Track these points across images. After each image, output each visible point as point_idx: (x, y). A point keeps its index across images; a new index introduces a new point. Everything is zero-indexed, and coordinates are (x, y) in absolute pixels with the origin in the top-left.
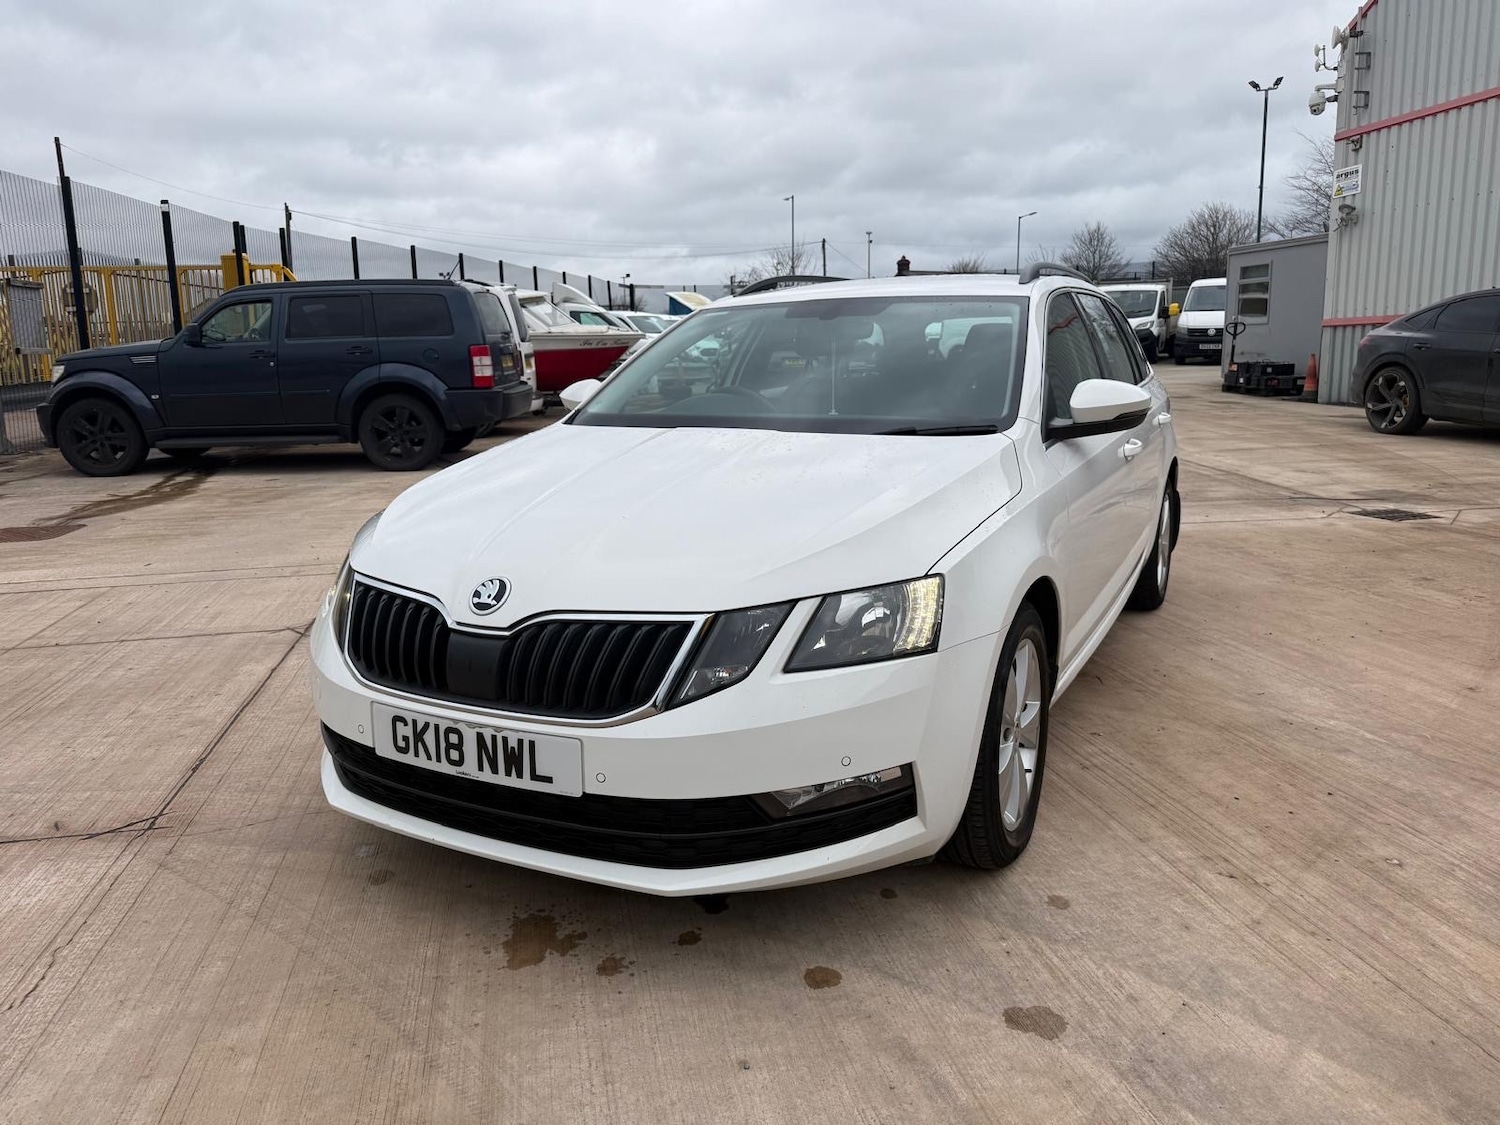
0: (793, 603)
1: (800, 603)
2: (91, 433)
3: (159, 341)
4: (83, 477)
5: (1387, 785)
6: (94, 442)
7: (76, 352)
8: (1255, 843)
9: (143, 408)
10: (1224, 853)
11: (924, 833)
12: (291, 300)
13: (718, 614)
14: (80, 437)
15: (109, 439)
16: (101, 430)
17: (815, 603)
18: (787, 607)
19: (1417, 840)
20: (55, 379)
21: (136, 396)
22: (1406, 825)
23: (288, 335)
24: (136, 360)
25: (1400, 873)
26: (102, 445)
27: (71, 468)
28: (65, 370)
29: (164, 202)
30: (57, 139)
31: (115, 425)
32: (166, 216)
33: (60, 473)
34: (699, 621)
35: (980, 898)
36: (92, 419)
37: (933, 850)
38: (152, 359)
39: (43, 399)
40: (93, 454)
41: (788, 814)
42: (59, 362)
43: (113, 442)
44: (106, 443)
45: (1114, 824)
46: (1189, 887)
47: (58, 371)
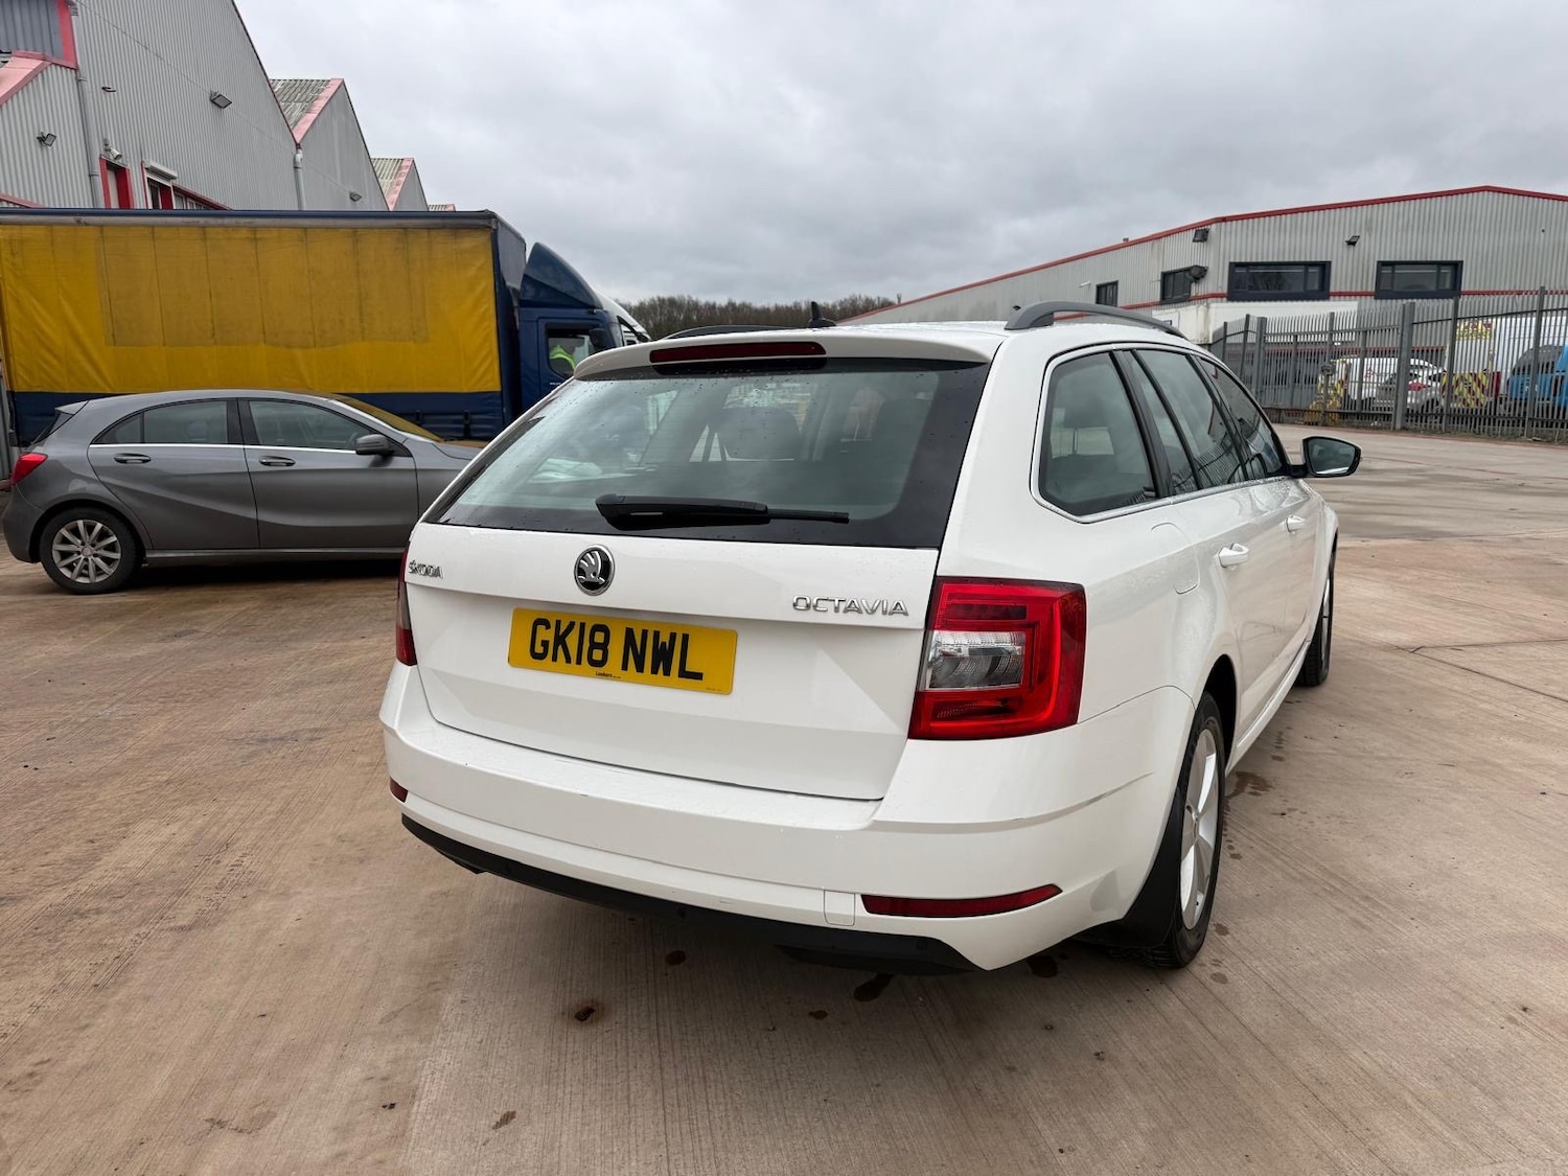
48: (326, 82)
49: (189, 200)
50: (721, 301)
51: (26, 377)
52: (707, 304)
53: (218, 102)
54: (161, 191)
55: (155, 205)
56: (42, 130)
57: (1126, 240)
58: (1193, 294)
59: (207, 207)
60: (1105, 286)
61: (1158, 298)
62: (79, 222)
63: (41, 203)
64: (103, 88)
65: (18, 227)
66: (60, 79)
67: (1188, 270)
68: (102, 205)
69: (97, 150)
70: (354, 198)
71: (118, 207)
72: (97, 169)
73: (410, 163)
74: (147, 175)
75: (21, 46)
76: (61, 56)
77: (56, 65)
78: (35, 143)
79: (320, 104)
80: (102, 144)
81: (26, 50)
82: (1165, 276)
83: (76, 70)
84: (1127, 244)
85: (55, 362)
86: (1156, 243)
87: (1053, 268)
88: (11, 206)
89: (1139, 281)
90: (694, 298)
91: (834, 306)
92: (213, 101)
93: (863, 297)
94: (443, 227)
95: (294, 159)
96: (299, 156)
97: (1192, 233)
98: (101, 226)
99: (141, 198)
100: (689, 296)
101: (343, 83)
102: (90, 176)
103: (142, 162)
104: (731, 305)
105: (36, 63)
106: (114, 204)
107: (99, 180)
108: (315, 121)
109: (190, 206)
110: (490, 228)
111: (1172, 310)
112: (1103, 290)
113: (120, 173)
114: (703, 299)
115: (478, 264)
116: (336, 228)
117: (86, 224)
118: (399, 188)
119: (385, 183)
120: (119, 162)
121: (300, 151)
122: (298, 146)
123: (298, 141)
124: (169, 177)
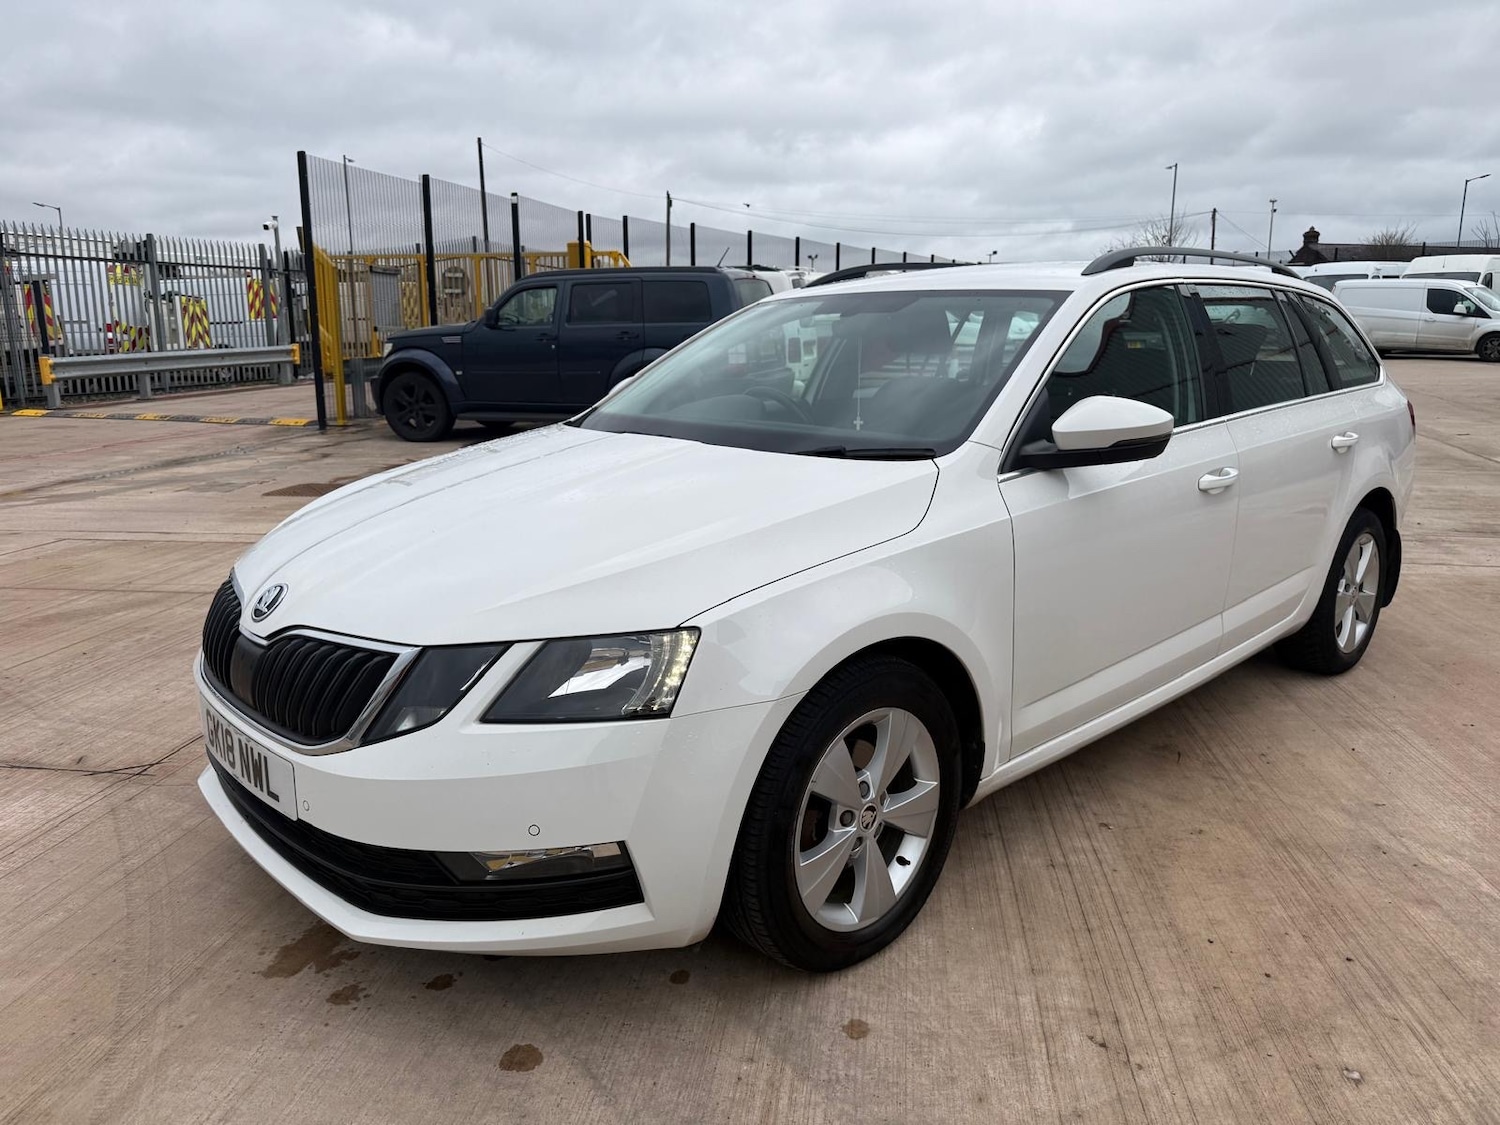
0: (508, 645)
1: (516, 644)
2: (410, 403)
3: (464, 324)
4: (400, 441)
5: (1448, 961)
6: (411, 412)
7: (426, 328)
8: (1177, 1007)
9: (451, 384)
10: (1123, 1013)
11: (651, 922)
12: (573, 286)
13: (425, 649)
14: (401, 407)
15: (422, 409)
16: (417, 402)
17: (534, 646)
18: (501, 648)
19: (1419, 1050)
20: (385, 354)
21: (446, 372)
22: (1421, 1024)
23: (569, 319)
24: (447, 340)
25: (1347, 1093)
26: (417, 414)
27: (394, 434)
28: (393, 346)
29: (514, 194)
30: (479, 139)
31: (428, 398)
32: (515, 207)
33: (385, 437)
34: (406, 655)
35: (774, 1004)
36: (410, 391)
37: (684, 942)
38: (457, 339)
39: (374, 373)
40: (412, 421)
41: (489, 878)
42: (390, 340)
43: (427, 412)
44: (420, 413)
45: (1018, 944)
46: (1035, 1045)
47: (388, 347)
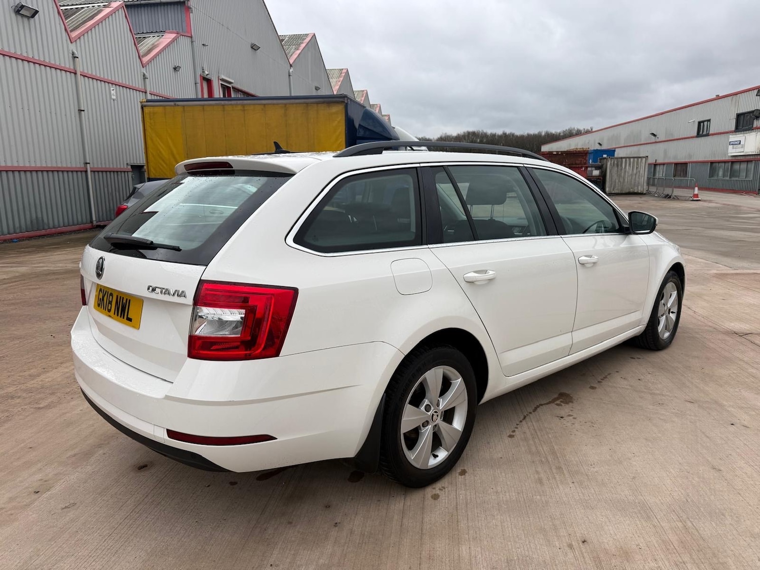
48: (307, 35)
49: (239, 92)
50: (499, 132)
51: (154, 172)
52: (491, 134)
53: (254, 48)
54: (226, 89)
55: (224, 95)
56: (175, 65)
57: (718, 96)
58: (755, 126)
59: (248, 95)
60: (703, 122)
61: (733, 128)
62: (175, 104)
63: (174, 96)
64: (203, 45)
65: (152, 107)
66: (184, 42)
67: (753, 112)
68: (200, 96)
69: (199, 72)
70: (317, 89)
71: (207, 97)
72: (199, 81)
73: (346, 71)
74: (220, 82)
75: (171, 28)
76: (185, 32)
77: (183, 35)
78: (172, 70)
79: (303, 46)
80: (201, 70)
81: (173, 30)
82: (739, 116)
83: (191, 37)
84: (718, 98)
85: (165, 165)
86: (734, 97)
87: (674, 112)
88: (161, 98)
89: (724, 118)
90: (485, 131)
91: (560, 134)
92: (252, 47)
93: (576, 128)
94: (323, 103)
95: (289, 73)
96: (291, 70)
97: (756, 91)
98: (184, 106)
99: (218, 93)
100: (482, 130)
101: (314, 35)
102: (195, 84)
103: (219, 77)
104: (505, 134)
105: (173, 36)
106: (206, 96)
107: (199, 86)
108: (299, 54)
109: (240, 96)
110: (344, 102)
111: (742, 135)
112: (702, 124)
113: (209, 82)
114: (489, 131)
115: (338, 120)
116: (278, 104)
117: (178, 105)
118: (340, 83)
119: (333, 81)
120: (208, 77)
121: (292, 68)
122: (291, 66)
123: (291, 63)
124: (230, 83)
